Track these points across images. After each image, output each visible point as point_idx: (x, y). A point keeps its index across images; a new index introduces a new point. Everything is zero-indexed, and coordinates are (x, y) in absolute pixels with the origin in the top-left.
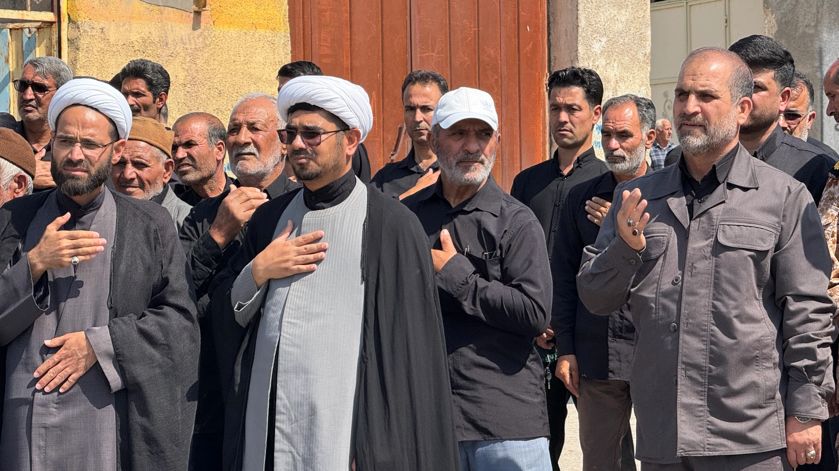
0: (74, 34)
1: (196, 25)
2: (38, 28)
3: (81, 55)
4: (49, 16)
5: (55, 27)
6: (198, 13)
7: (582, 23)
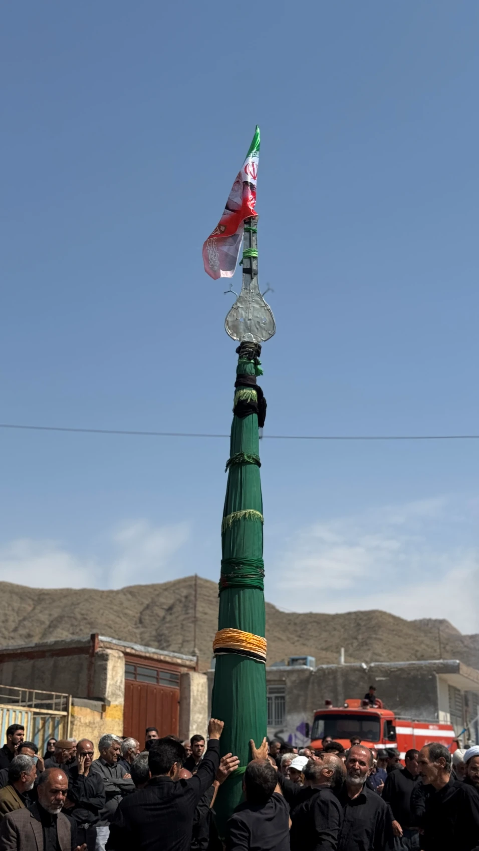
0: (73, 719)
1: (101, 718)
2: (61, 717)
3: (75, 727)
4: (65, 713)
5: (67, 717)
6: (102, 713)
7: (191, 718)
